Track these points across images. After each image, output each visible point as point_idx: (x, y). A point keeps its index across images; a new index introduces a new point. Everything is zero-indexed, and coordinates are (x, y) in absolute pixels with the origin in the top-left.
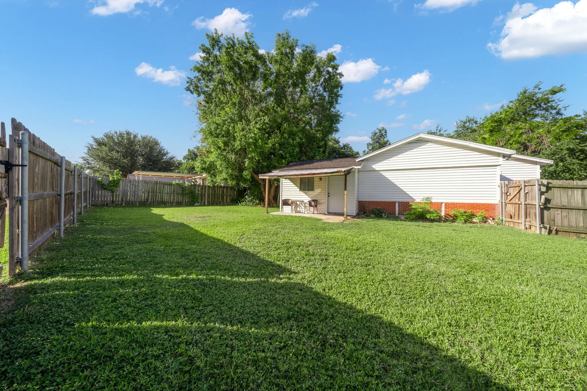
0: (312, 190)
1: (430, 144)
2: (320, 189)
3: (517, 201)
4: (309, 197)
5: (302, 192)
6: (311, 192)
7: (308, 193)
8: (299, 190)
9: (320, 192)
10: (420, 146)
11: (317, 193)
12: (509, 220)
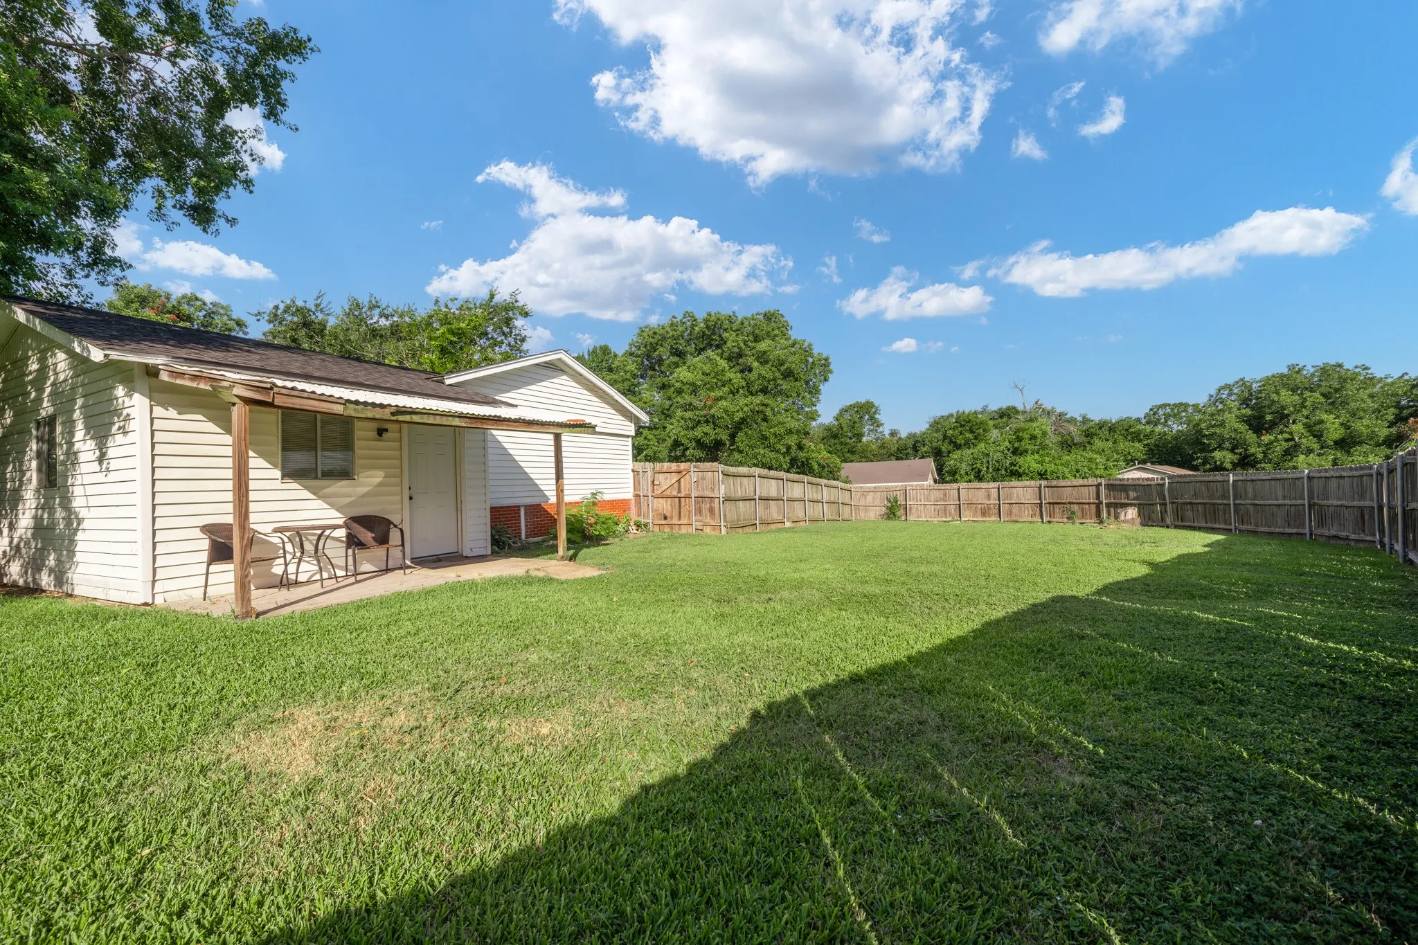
0: (346, 474)
1: (565, 377)
2: (381, 473)
3: (675, 493)
4: (332, 505)
5: (296, 486)
6: (340, 486)
7: (327, 491)
8: (277, 473)
9: (379, 485)
10: (553, 378)
11: (366, 489)
12: (664, 522)
